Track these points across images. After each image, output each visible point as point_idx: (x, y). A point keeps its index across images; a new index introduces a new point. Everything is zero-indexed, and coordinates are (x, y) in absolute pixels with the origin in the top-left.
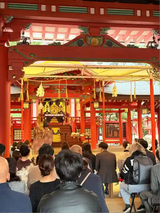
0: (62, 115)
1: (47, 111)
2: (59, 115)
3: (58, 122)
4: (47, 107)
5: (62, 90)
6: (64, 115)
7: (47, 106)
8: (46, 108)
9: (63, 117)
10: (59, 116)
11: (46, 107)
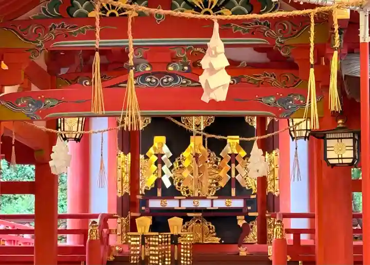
0: (238, 203)
1: (159, 182)
2: (220, 204)
3: (217, 240)
4: (159, 162)
5: (171, 68)
6: (248, 202)
7: (159, 155)
8: (154, 167)
9: (238, 211)
10: (220, 210)
11: (154, 159)
